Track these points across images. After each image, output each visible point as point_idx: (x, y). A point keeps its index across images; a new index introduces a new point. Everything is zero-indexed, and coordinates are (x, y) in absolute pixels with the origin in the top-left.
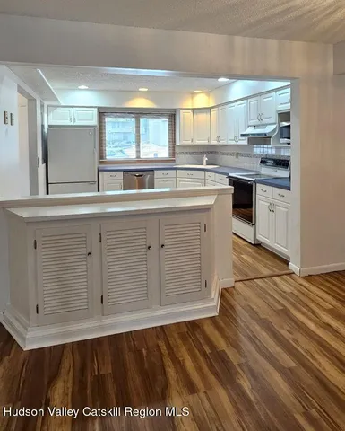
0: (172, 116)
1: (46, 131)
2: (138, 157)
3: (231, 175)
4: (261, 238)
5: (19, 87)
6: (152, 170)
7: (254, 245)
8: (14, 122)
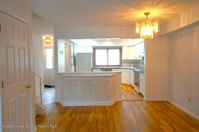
0: (120, 49)
1: (75, 55)
2: (108, 64)
3: (135, 70)
4: (141, 91)
5: (65, 43)
6: (111, 69)
7: (139, 94)
8: (63, 53)
